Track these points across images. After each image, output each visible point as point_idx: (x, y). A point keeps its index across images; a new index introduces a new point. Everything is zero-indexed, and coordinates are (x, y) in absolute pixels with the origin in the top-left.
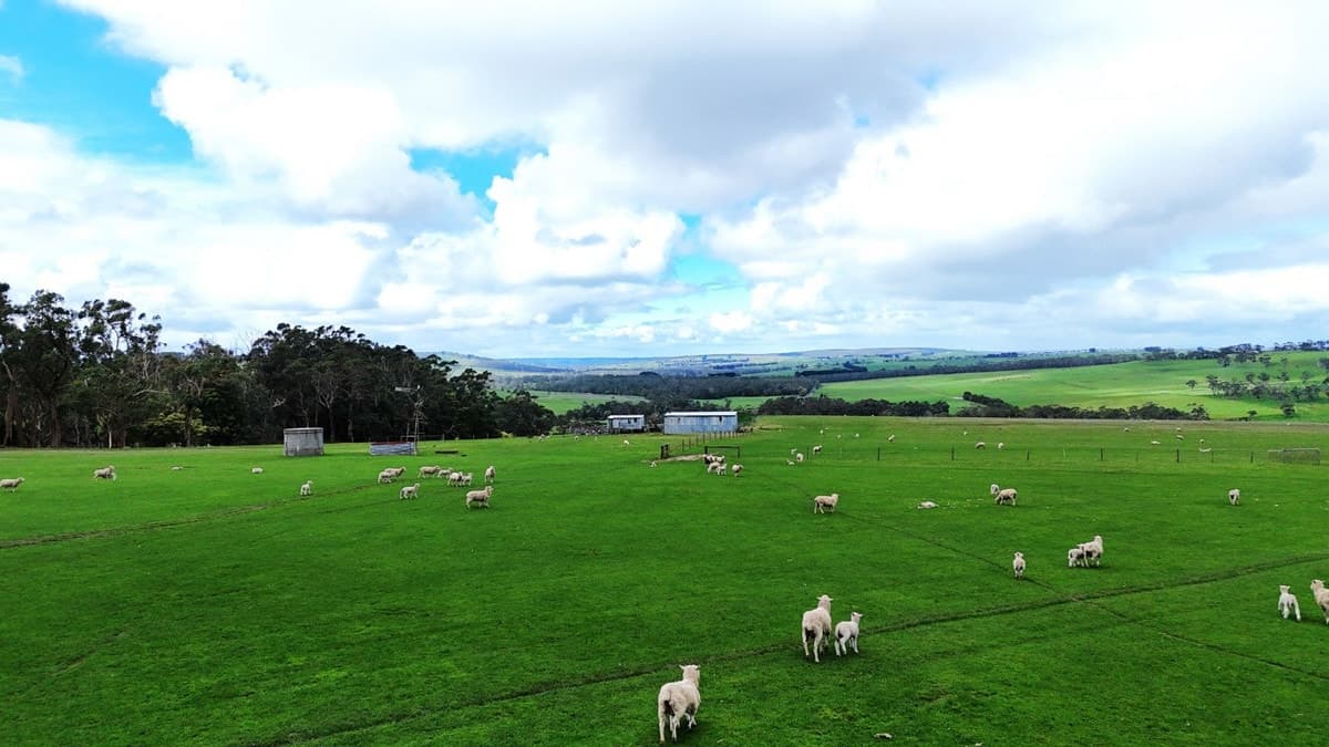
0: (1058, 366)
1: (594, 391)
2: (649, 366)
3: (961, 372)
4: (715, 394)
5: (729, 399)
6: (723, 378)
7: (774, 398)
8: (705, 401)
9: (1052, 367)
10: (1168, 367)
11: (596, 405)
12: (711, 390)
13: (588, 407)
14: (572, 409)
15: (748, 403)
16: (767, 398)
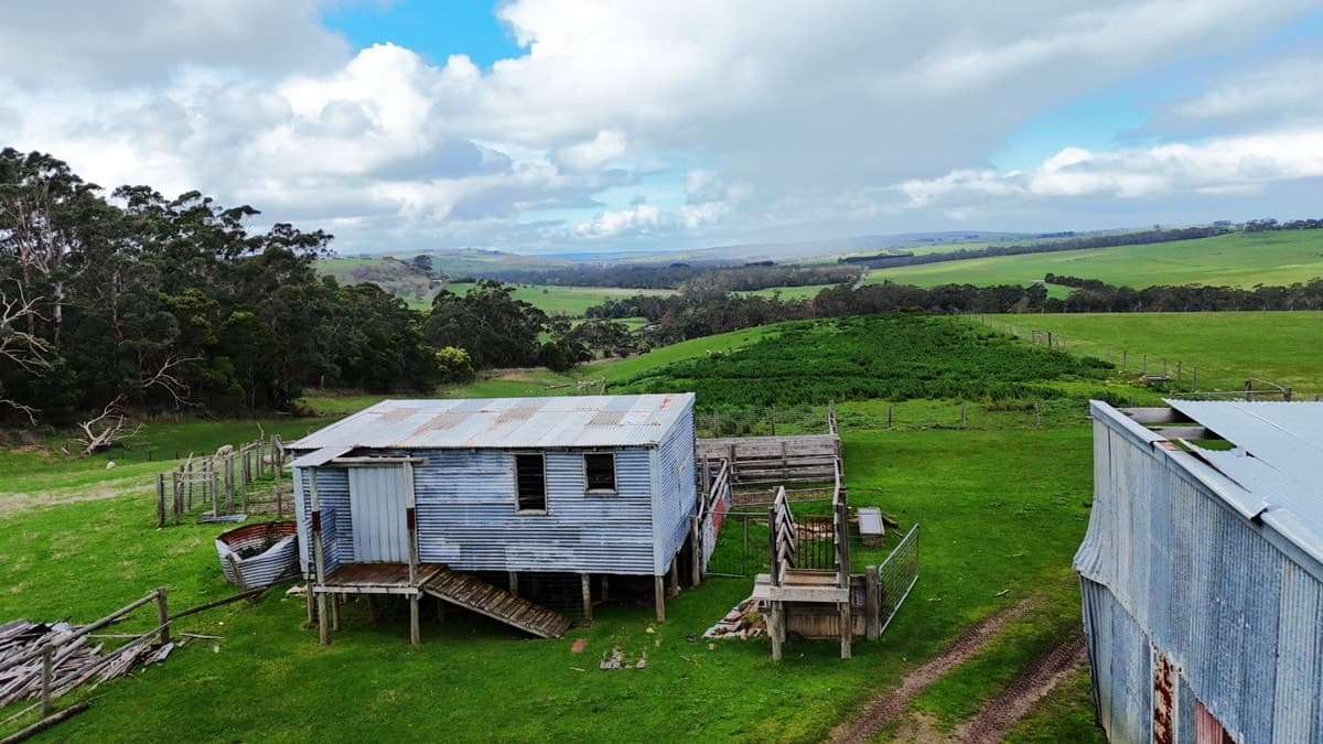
0: (1136, 243)
1: (621, 285)
2: (680, 258)
3: (1025, 252)
4: (753, 285)
5: (778, 289)
6: (761, 267)
7: (831, 287)
8: (749, 293)
9: (1131, 243)
10: (1271, 239)
11: (620, 301)
12: (750, 281)
13: (612, 303)
14: (593, 306)
15: (803, 293)
16: (823, 287)
